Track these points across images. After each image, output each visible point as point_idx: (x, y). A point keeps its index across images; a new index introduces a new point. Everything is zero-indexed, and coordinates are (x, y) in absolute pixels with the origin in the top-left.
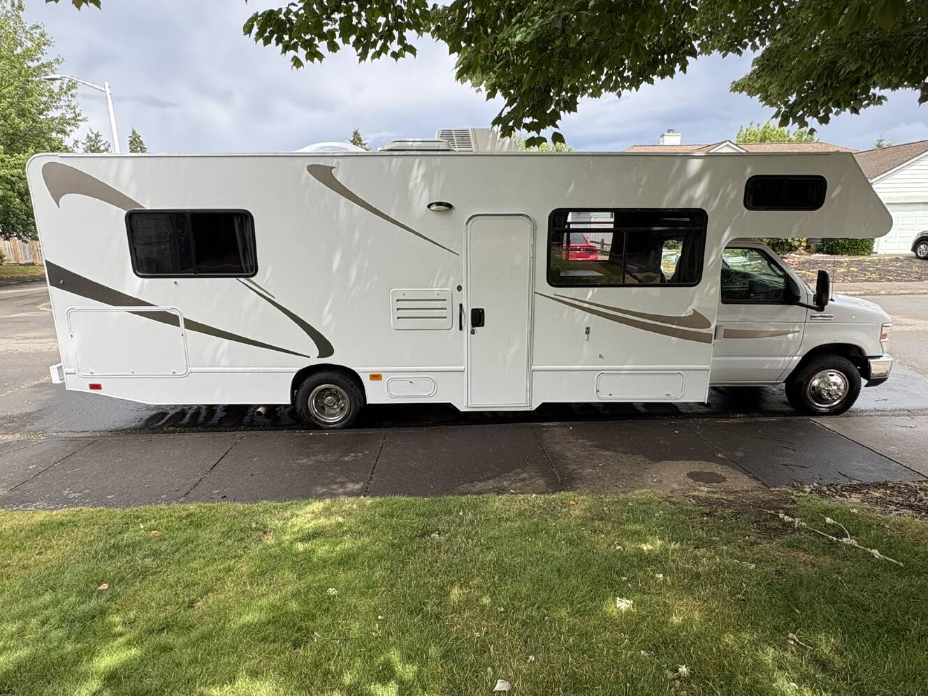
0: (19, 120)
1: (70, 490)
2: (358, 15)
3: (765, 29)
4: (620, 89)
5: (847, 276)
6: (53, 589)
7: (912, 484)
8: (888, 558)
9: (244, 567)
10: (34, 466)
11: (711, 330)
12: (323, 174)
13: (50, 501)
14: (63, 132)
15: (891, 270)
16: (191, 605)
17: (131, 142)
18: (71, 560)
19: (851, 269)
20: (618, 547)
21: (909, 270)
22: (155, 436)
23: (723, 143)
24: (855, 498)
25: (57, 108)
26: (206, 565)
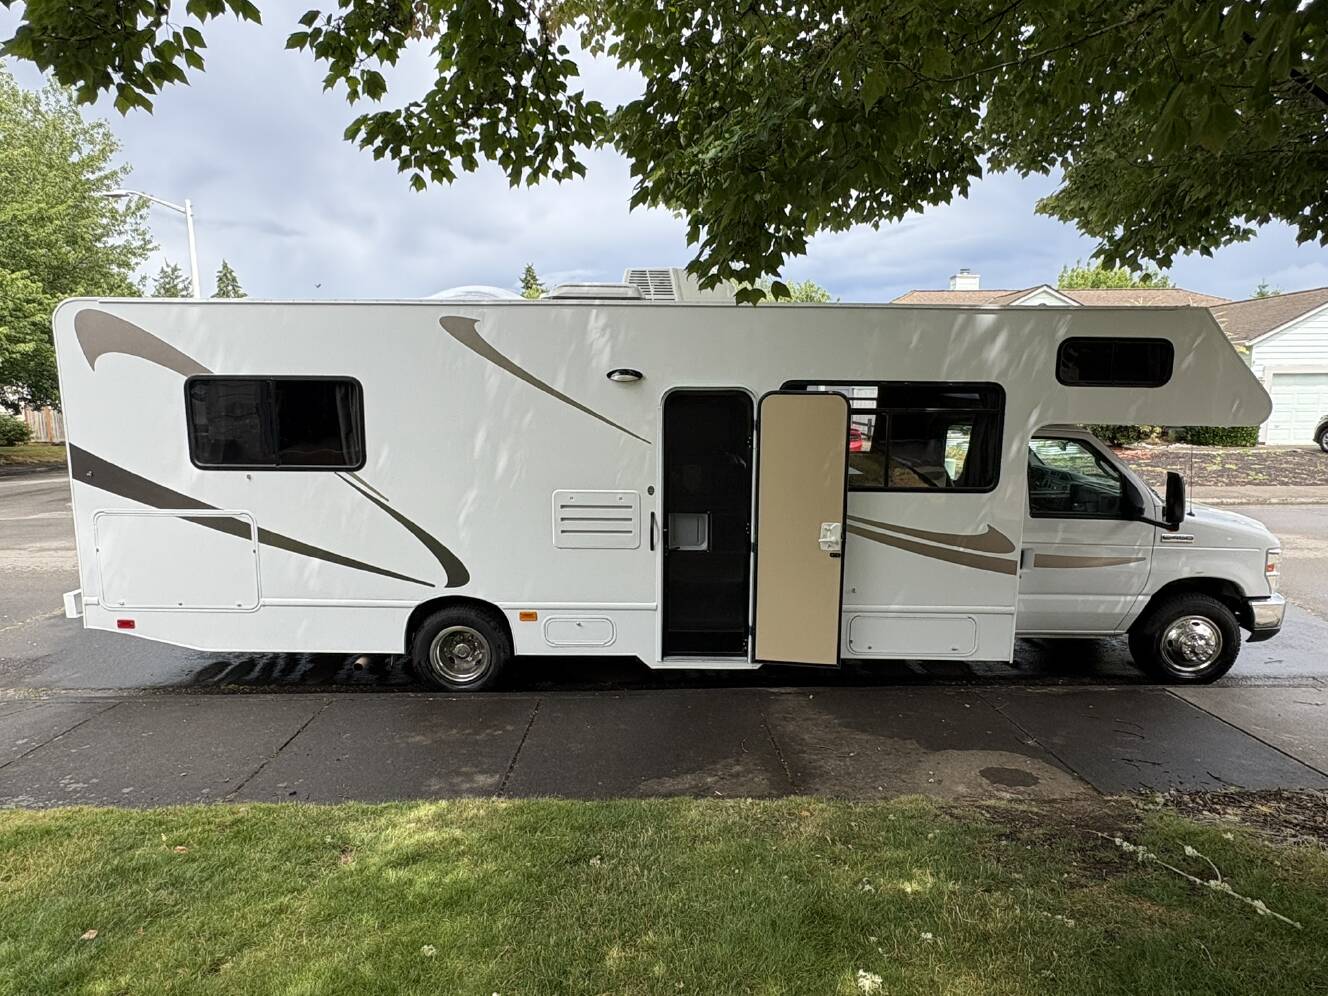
0: (69, 248)
1: (71, 779)
2: (507, 121)
3: (1080, 140)
4: (877, 218)
5: (1222, 476)
6: (15, 937)
7: (1319, 794)
8: (1278, 915)
9: (304, 906)
10: (26, 740)
11: (1015, 556)
12: (462, 329)
13: (36, 794)
14: (127, 265)
15: (1286, 468)
16: (215, 968)
17: (221, 279)
18: (51, 890)
19: (1227, 466)
20: (868, 887)
21: (1312, 468)
22: (205, 699)
23: (1038, 288)
24: (1233, 815)
25: (120, 233)
26: (247, 903)
